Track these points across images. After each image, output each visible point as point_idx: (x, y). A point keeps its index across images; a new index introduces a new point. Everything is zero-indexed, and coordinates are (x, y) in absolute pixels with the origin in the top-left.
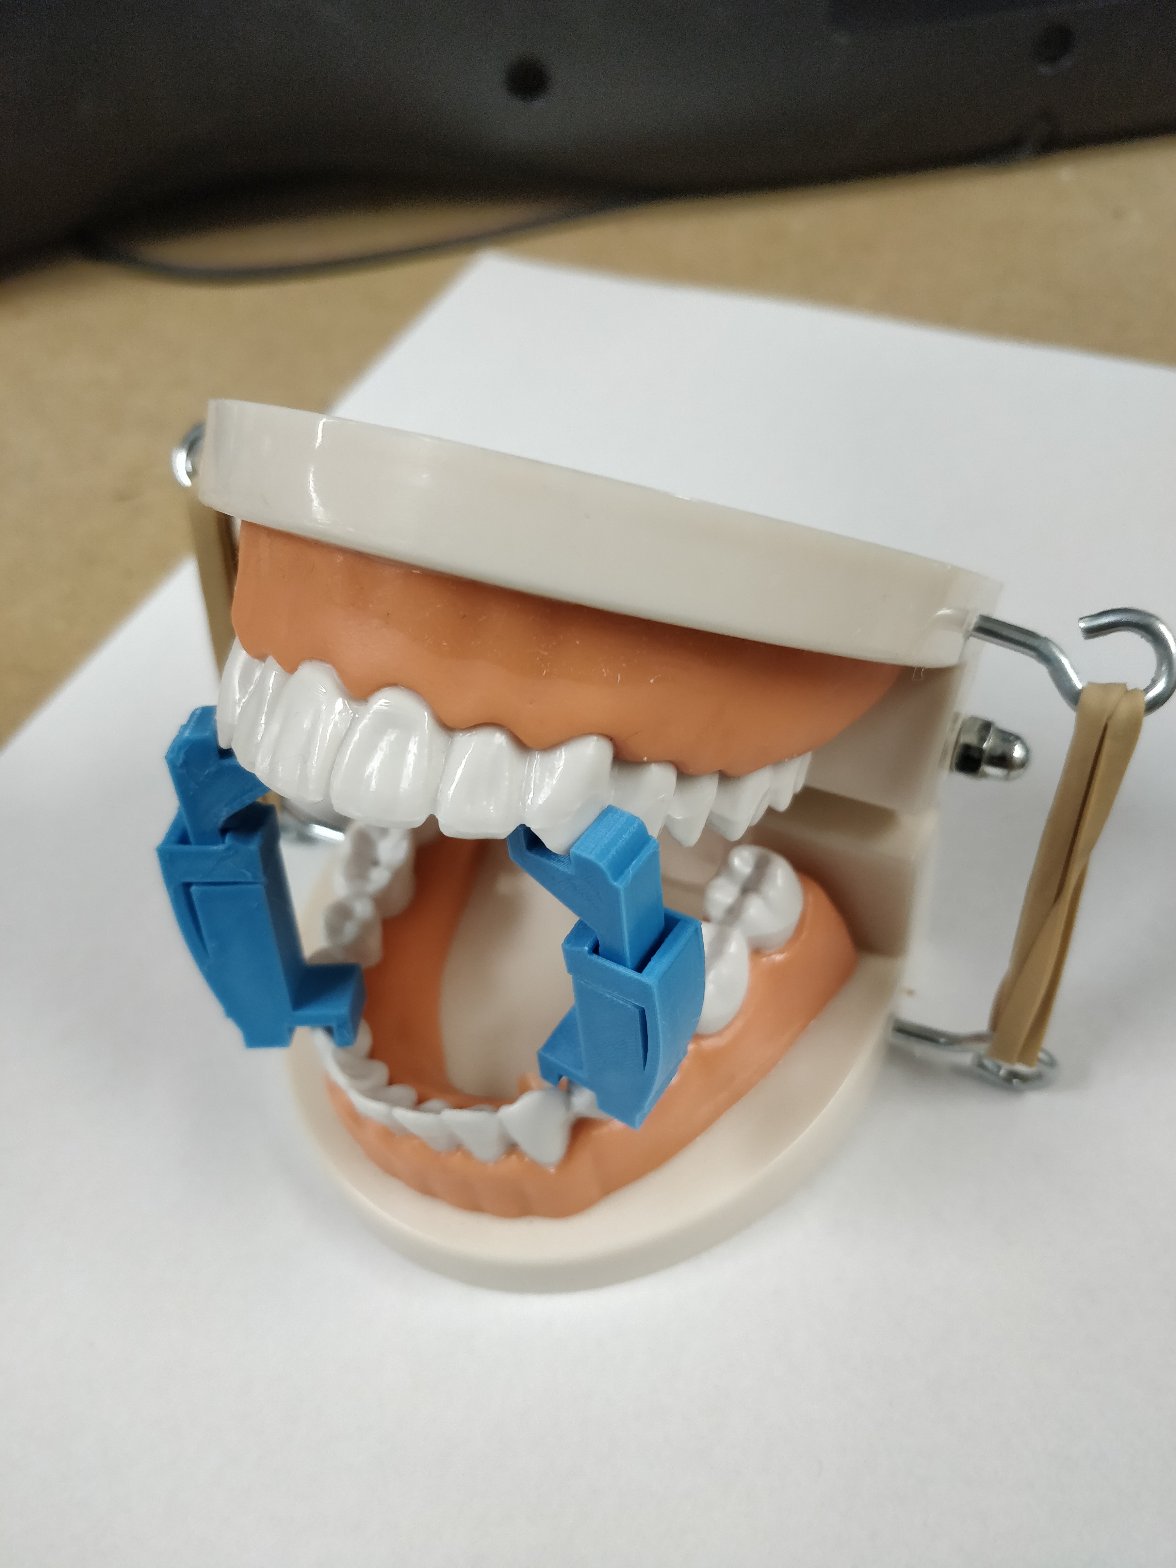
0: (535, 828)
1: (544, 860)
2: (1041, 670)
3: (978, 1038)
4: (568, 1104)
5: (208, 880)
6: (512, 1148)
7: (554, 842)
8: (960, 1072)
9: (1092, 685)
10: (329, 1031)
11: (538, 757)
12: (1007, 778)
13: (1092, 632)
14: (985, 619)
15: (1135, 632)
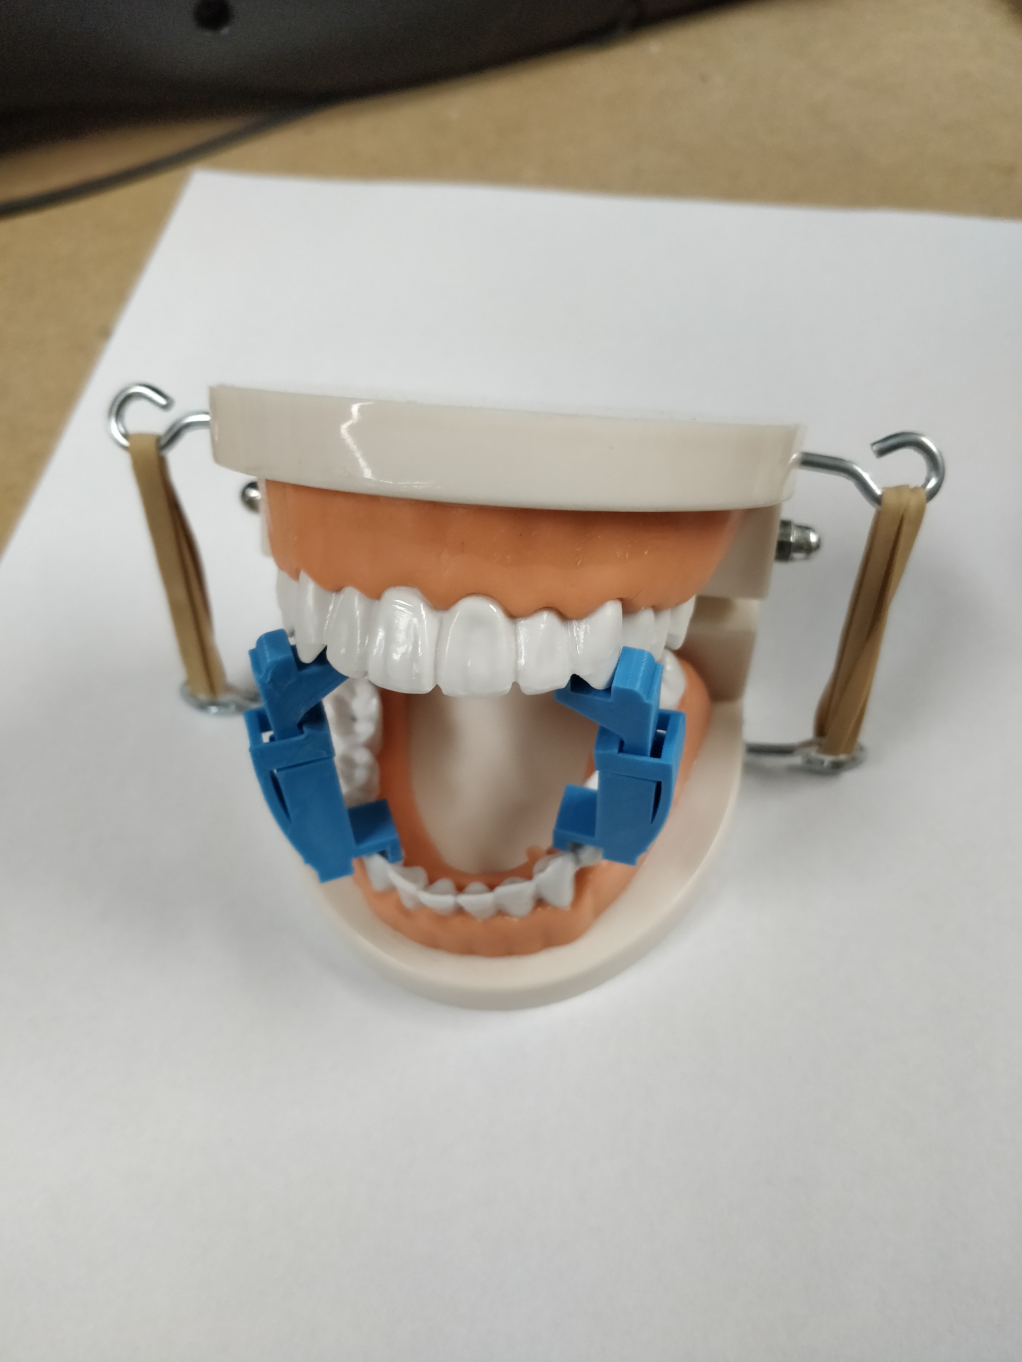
0: (583, 675)
1: (589, 696)
2: (850, 484)
3: (807, 744)
4: (577, 861)
5: (292, 764)
6: (540, 902)
7: (598, 681)
8: (794, 770)
9: (886, 490)
10: (383, 854)
11: (575, 623)
12: (807, 558)
13: (882, 453)
14: (806, 454)
15: (908, 448)
